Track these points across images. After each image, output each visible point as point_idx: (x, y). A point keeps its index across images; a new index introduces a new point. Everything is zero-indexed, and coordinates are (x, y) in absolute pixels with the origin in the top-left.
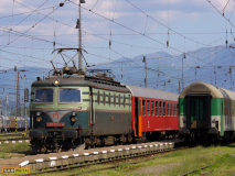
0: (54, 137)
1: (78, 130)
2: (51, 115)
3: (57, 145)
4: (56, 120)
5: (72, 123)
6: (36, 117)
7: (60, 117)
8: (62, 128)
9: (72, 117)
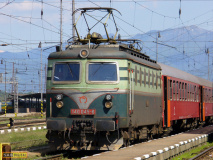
0: (81, 129)
1: (115, 119)
2: (77, 98)
3: (85, 140)
4: (83, 106)
5: (106, 110)
6: (55, 101)
7: (90, 101)
8: (92, 116)
9: (105, 101)
